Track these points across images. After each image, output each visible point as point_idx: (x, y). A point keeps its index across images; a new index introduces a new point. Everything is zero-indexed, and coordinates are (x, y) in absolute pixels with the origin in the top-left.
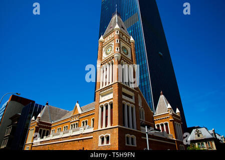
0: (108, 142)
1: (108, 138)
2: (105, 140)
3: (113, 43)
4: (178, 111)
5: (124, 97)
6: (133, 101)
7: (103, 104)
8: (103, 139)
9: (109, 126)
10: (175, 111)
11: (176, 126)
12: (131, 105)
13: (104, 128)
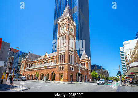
0: (63, 69)
1: (63, 68)
2: (62, 68)
3: (66, 25)
4: (90, 58)
5: (70, 52)
6: (73, 53)
7: (61, 54)
8: (61, 68)
9: (63, 63)
10: (89, 58)
11: (88, 64)
12: (72, 55)
13: (61, 64)
